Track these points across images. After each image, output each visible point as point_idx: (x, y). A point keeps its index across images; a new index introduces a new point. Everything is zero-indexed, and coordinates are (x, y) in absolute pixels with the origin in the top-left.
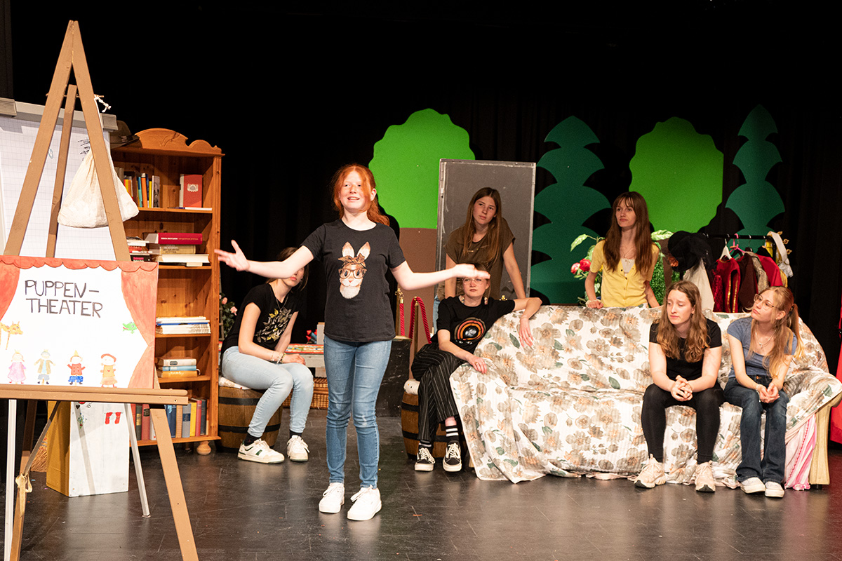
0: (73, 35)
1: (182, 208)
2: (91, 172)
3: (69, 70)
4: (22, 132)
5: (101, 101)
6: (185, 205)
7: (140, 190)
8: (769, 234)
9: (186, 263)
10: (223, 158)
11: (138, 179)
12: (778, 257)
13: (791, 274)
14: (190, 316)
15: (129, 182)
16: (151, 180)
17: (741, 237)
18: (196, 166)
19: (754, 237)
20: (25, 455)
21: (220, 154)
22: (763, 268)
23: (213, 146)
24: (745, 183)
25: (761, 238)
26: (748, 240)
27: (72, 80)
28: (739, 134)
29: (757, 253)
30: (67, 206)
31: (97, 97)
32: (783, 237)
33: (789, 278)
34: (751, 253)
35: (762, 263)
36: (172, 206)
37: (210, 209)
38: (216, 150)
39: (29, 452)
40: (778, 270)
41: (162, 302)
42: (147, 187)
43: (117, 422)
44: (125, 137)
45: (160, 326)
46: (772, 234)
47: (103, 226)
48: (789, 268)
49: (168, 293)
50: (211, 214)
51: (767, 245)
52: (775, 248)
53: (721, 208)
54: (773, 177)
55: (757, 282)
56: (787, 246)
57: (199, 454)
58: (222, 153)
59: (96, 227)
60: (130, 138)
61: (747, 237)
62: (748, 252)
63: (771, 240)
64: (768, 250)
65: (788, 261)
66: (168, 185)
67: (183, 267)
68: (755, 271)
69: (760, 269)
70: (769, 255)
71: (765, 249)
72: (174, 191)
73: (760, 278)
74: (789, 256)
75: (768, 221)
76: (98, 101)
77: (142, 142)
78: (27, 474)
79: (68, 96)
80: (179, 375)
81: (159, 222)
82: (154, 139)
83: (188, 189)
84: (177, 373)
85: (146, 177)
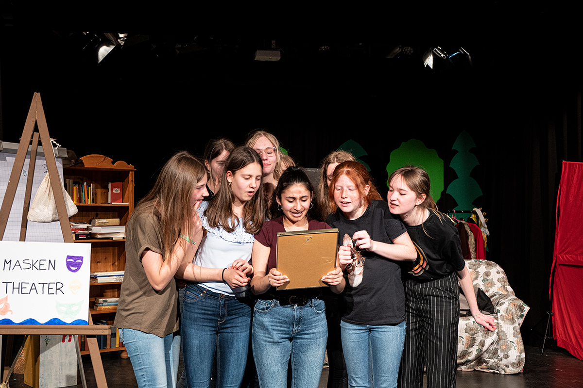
0: (37, 102)
1: (109, 203)
2: (49, 187)
3: (34, 123)
4: (6, 161)
5: (55, 142)
6: (112, 202)
7: (83, 193)
8: (473, 210)
9: (112, 238)
10: (135, 172)
11: (82, 186)
12: (480, 224)
13: (488, 234)
14: (115, 271)
15: (76, 188)
16: (90, 187)
17: (457, 212)
18: (119, 177)
19: (464, 212)
20: (6, 369)
21: (133, 169)
22: (471, 230)
23: (129, 165)
24: (458, 178)
25: (469, 212)
26: (461, 214)
27: (36, 129)
28: (452, 149)
29: (467, 222)
30: (33, 209)
31: (52, 140)
32: (482, 211)
33: (487, 236)
34: (463, 222)
35: (470, 227)
36: (103, 202)
37: (128, 204)
38: (131, 167)
39: (9, 367)
40: (481, 232)
41: (98, 262)
42: (88, 191)
43: (70, 341)
44: (73, 161)
45: (96, 278)
46: (475, 209)
47: (57, 221)
48: (487, 230)
49: (101, 256)
50: (128, 207)
51: (473, 216)
52: (478, 218)
53: (443, 194)
54: (474, 174)
55: (468, 239)
56: (485, 217)
57: (122, 359)
58: (135, 168)
59: (52, 221)
60: (77, 161)
61: (461, 212)
62: (462, 221)
63: (475, 213)
64: (474, 219)
65: (486, 226)
66: (101, 189)
67: (111, 240)
68: (466, 232)
69: (469, 231)
70: (474, 222)
71: (472, 219)
72: (105, 193)
73: (470, 237)
74: (487, 223)
75: (472, 201)
76: (52, 142)
77: (84, 163)
78: (7, 381)
79: (33, 140)
80: (108, 308)
81: (95, 213)
82: (92, 161)
83: (114, 191)
84: (107, 307)
85: (87, 185)
